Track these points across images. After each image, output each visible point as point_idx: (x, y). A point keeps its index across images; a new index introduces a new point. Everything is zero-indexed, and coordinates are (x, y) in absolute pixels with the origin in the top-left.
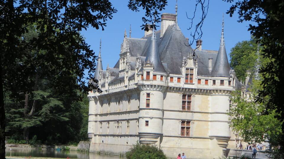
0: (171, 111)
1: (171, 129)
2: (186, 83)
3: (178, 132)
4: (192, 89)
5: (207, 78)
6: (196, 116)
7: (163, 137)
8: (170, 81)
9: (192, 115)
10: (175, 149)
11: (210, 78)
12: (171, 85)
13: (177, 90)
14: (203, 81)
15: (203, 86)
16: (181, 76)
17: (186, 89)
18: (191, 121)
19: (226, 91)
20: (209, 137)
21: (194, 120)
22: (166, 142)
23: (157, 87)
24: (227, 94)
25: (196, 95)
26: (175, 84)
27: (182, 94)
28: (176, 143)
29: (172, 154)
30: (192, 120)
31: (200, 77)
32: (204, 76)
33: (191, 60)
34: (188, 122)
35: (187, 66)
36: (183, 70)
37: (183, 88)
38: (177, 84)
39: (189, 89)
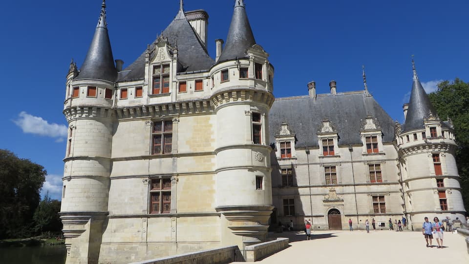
0: (127, 159)
1: (126, 201)
2: (154, 95)
3: (142, 206)
4: (167, 105)
5: (198, 76)
6: (183, 165)
7: (110, 220)
8: (121, 97)
9: (174, 162)
10: (134, 245)
11: (206, 74)
12: (122, 104)
13: (137, 112)
14: (191, 84)
15: (191, 94)
16: (142, 82)
17: (153, 107)
18: (171, 177)
19: (234, 93)
20: (215, 212)
21: (178, 175)
22: (115, 232)
23: (79, 110)
24: (240, 100)
25: (181, 119)
26: (131, 102)
27: (150, 121)
28: (139, 231)
29: (127, 258)
30: (173, 175)
31: (182, 77)
32: (192, 73)
33: (163, 48)
34: (167, 180)
35: (156, 61)
36: (148, 71)
37: (147, 107)
38: (134, 102)
39: (160, 106)
